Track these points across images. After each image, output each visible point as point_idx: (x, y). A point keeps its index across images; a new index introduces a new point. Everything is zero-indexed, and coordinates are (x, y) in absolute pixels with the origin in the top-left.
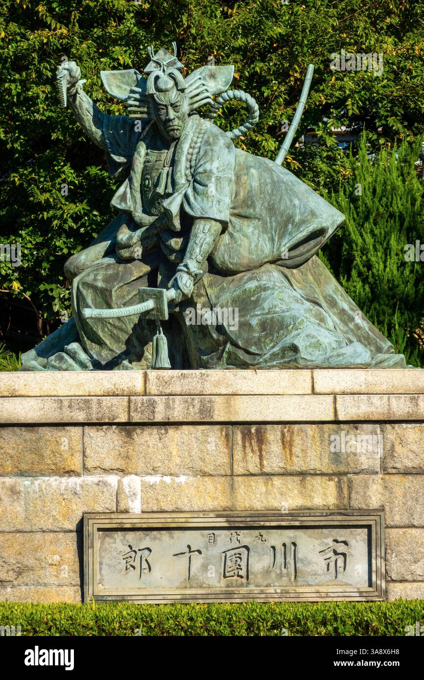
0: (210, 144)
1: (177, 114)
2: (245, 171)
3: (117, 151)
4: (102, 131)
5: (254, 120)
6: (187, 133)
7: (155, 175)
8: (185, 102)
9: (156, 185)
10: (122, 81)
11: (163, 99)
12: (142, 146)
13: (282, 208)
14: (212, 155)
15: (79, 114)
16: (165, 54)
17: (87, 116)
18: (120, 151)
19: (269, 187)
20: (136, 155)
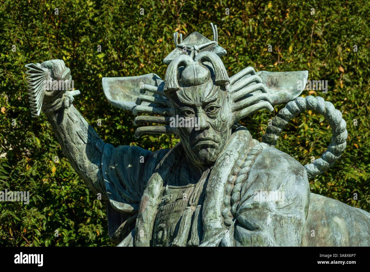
0: (265, 167)
1: (212, 121)
2: (324, 221)
3: (120, 194)
4: (100, 167)
5: (340, 146)
6: (229, 153)
7: (172, 221)
8: (226, 104)
9: (173, 236)
10: (134, 91)
11: (190, 96)
12: (157, 180)
14: (269, 182)
15: (66, 142)
16: (199, 38)
17: (79, 143)
18: (124, 195)
20: (146, 194)
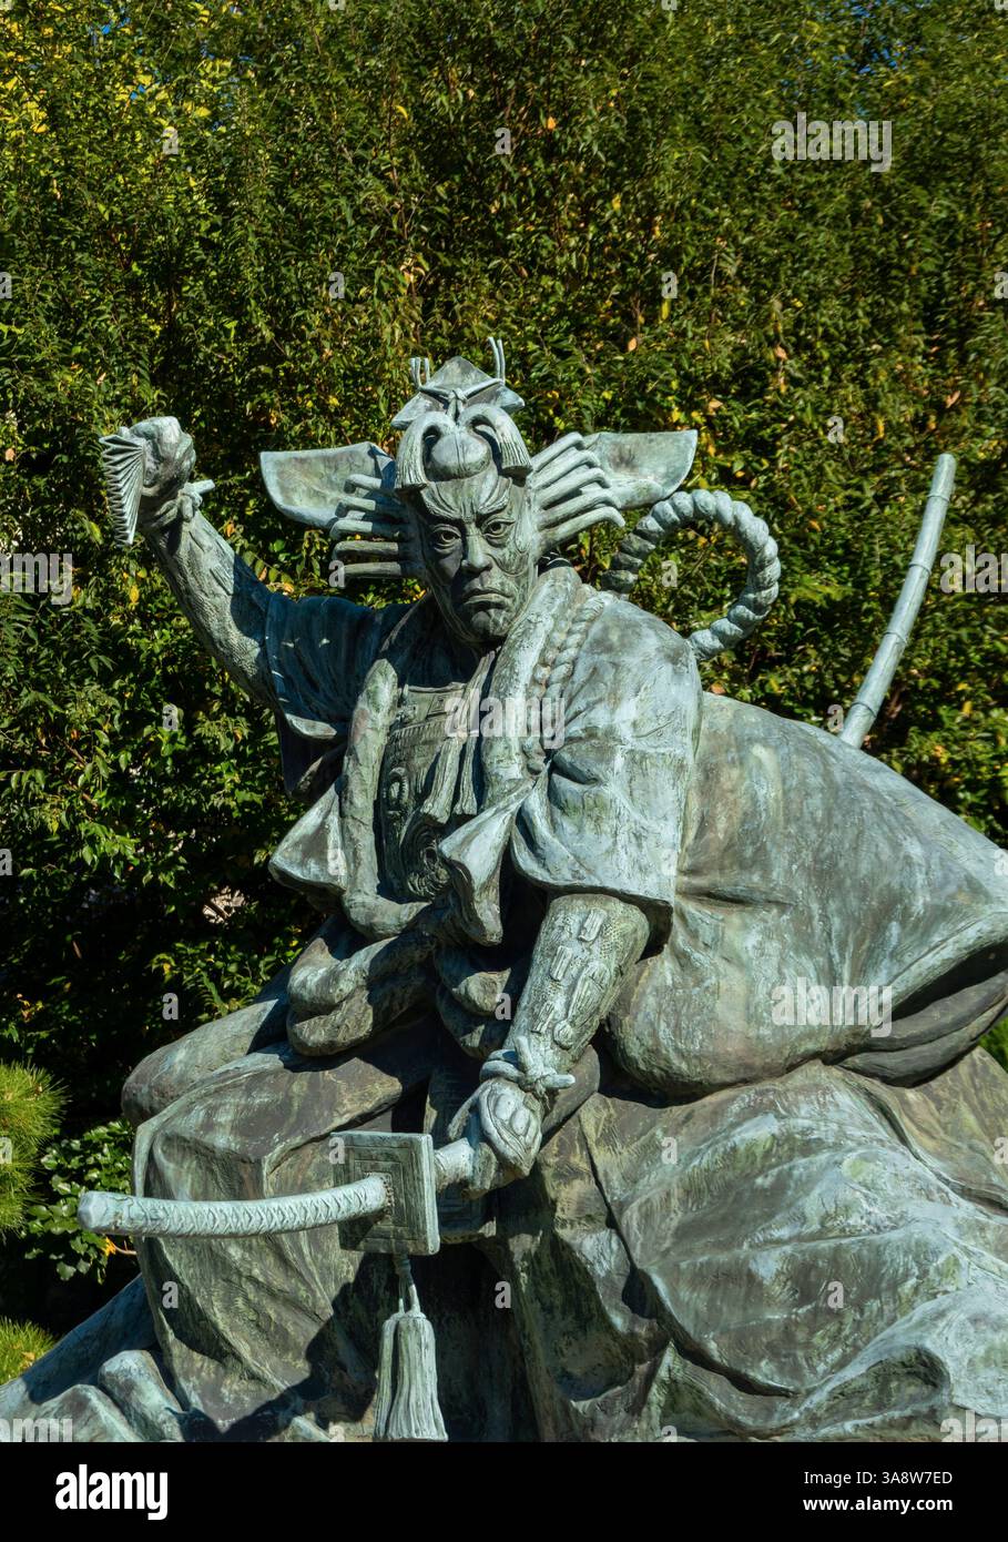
0: (609, 649)
1: (498, 553)
2: (733, 754)
3: (308, 702)
4: (262, 644)
5: (764, 593)
6: (533, 618)
7: (420, 762)
8: (527, 513)
9: (423, 794)
10: (331, 482)
11: (450, 501)
12: (386, 675)
13: (864, 867)
14: (617, 681)
15: (188, 592)
16: (465, 372)
17: (215, 595)
18: (316, 703)
19: (816, 801)
20: (362, 705)
